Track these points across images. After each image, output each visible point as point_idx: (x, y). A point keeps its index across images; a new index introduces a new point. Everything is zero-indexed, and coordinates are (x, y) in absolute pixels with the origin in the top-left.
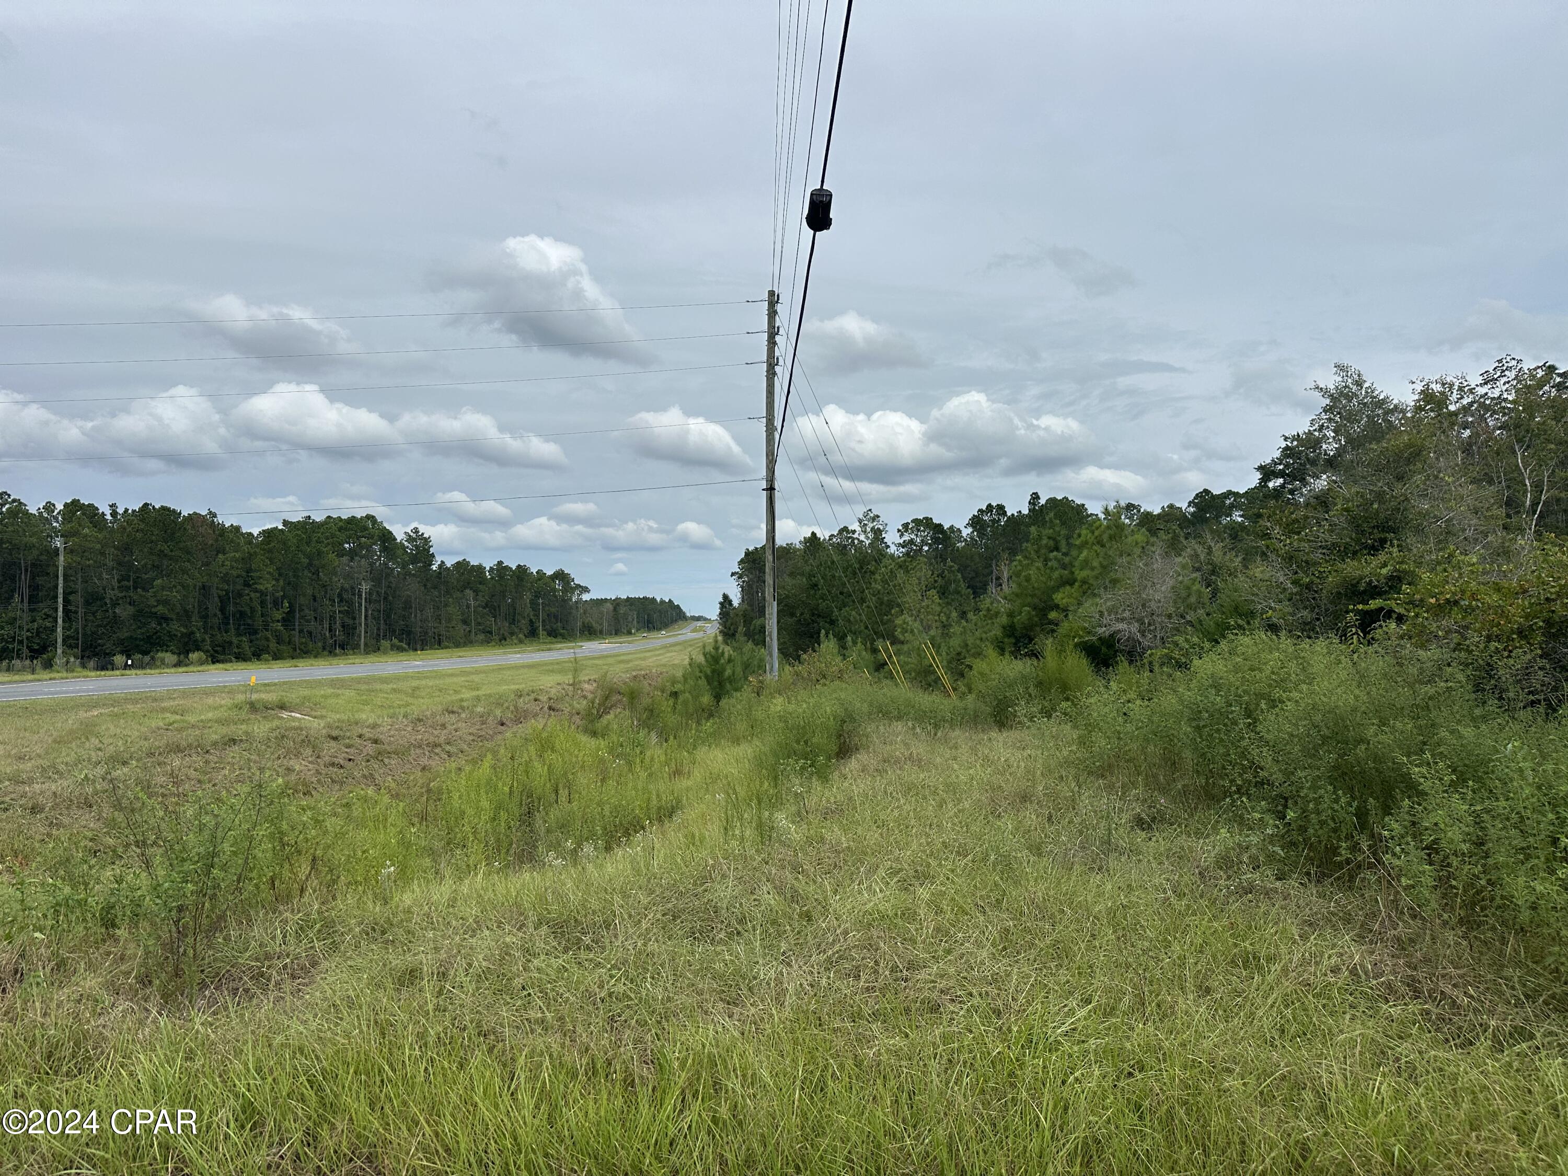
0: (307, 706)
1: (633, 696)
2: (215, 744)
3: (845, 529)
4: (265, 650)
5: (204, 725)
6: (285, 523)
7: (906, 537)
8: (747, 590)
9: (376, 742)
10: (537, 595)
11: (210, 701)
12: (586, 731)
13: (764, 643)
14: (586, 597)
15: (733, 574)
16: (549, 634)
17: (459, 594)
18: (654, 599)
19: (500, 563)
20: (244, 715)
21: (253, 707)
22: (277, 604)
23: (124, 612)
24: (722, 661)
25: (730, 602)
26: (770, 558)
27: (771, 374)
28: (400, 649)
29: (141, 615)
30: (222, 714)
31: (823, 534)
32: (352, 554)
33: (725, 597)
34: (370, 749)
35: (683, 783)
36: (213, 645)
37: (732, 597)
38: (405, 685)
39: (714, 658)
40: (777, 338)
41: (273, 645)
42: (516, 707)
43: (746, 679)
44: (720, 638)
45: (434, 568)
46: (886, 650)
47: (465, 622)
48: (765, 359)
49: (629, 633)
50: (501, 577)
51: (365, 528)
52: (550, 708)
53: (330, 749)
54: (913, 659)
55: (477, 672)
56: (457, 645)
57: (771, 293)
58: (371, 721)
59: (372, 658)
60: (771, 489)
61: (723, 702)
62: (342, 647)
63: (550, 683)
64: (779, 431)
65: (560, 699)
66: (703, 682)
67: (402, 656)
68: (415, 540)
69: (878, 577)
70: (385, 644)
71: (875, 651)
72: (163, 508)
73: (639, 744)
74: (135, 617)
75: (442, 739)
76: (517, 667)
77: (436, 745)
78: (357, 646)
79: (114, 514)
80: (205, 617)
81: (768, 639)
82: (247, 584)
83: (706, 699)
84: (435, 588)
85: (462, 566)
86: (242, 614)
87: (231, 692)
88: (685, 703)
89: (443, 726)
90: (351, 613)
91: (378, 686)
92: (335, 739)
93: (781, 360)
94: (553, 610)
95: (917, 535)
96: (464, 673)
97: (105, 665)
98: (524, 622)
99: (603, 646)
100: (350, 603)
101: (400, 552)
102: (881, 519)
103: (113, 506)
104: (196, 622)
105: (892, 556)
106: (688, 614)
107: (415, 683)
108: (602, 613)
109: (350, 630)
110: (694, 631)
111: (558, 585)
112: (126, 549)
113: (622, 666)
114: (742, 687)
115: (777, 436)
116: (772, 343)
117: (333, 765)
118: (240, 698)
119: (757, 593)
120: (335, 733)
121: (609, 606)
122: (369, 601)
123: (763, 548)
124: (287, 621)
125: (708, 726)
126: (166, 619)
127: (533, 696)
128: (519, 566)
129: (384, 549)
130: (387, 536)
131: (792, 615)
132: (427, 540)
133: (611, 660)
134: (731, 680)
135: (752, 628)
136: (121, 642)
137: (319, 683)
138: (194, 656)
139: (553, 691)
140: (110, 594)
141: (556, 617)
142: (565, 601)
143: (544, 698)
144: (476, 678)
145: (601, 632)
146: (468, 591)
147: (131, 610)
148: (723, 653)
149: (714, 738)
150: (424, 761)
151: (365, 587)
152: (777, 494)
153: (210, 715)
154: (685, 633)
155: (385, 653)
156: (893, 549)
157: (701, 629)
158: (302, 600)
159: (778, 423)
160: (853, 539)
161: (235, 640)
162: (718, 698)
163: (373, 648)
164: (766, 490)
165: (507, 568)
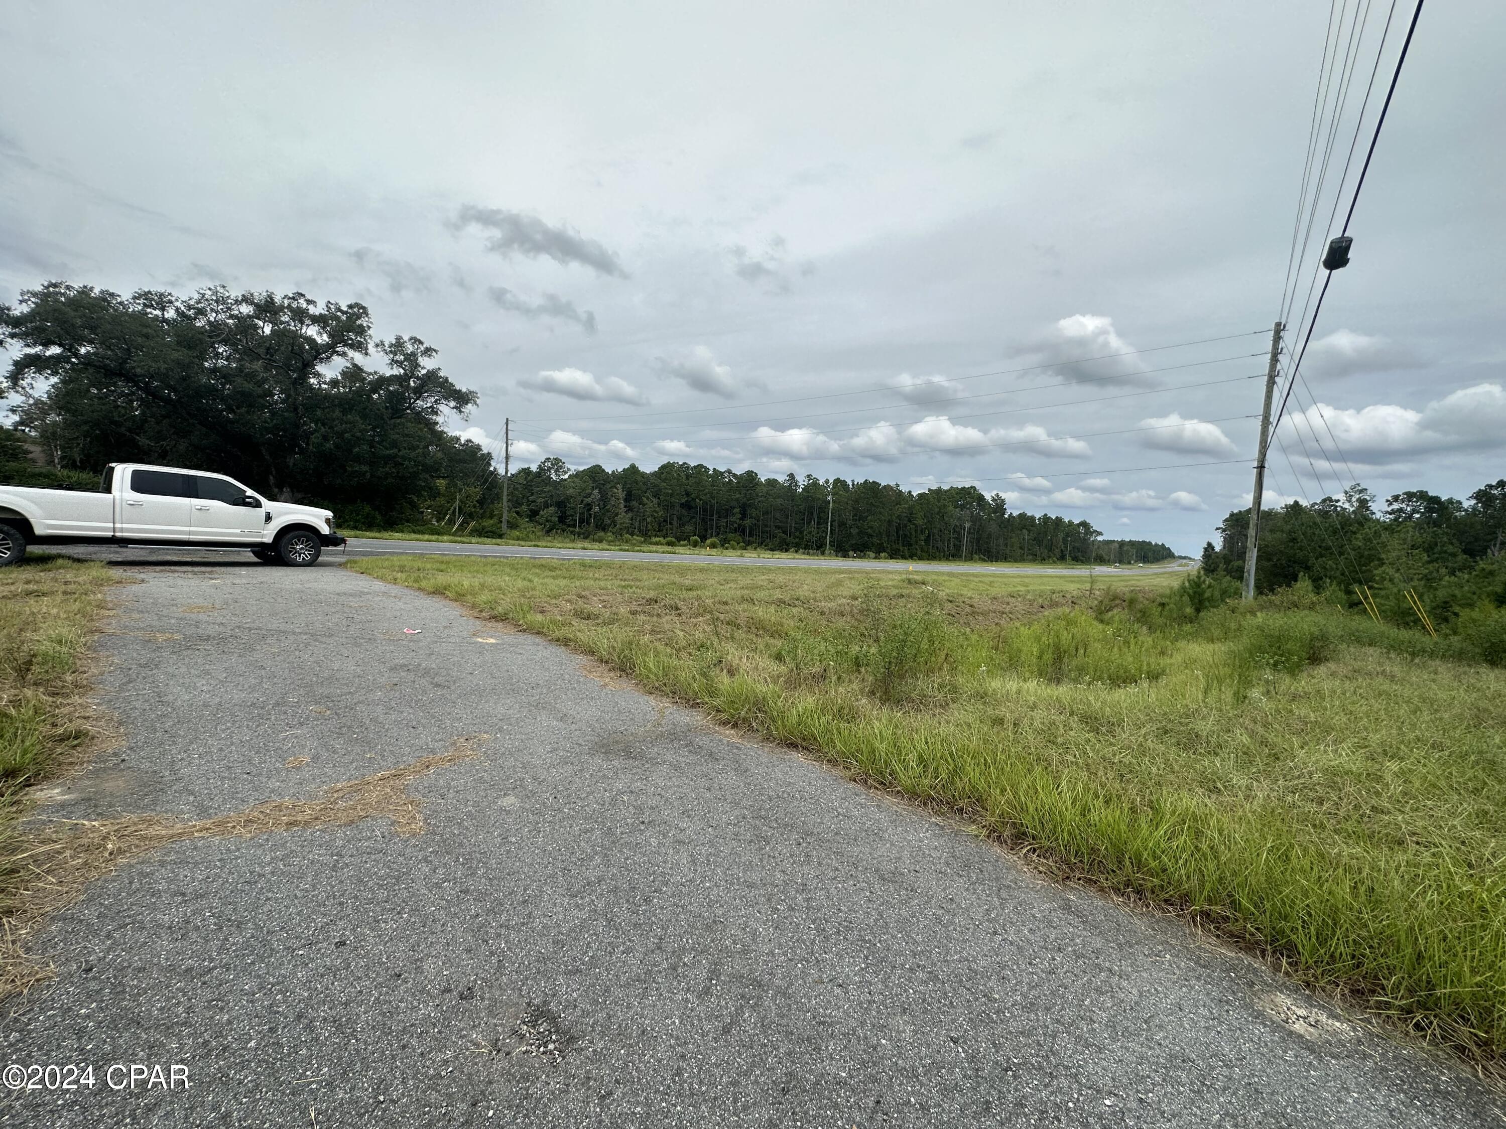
0: (937, 584)
1: (1132, 602)
2: (894, 596)
3: (1330, 499)
4: (915, 555)
5: (887, 587)
6: (929, 490)
7: (1396, 506)
8: (1229, 541)
9: (971, 606)
10: (1067, 535)
11: (891, 576)
12: (1096, 618)
13: (1241, 578)
14: (1100, 538)
15: (1217, 529)
16: (1073, 560)
17: (1019, 532)
18: (1150, 543)
19: (1046, 515)
20: (905, 585)
21: (909, 581)
22: (922, 532)
23: (854, 531)
24: (1203, 586)
25: (1213, 548)
26: (1255, 517)
27: (1271, 382)
28: (985, 561)
29: (861, 533)
30: (894, 583)
31: (1304, 503)
32: (962, 507)
33: (1209, 544)
34: (968, 609)
35: (1165, 661)
36: (892, 550)
37: (1214, 544)
38: (987, 580)
39: (1196, 584)
40: (1280, 357)
41: (919, 552)
42: (1051, 599)
43: (1223, 600)
44: (1202, 572)
45: (1006, 516)
46: (1363, 593)
47: (1021, 548)
48: (1267, 372)
49: (1130, 563)
50: (1045, 523)
51: (970, 493)
52: (1072, 602)
53: (949, 606)
54: (1392, 602)
55: (1027, 577)
56: (1016, 561)
57: (1278, 324)
58: (969, 595)
59: (968, 563)
60: (1261, 467)
61: (1202, 614)
62: (953, 556)
63: (1072, 588)
64: (1274, 425)
65: (1078, 598)
66: (1186, 598)
67: (985, 564)
68: (996, 500)
69: (1359, 536)
70: (976, 556)
71: (1349, 592)
72: (874, 482)
73: (1133, 632)
74: (858, 534)
75: (1007, 610)
76: (1052, 577)
77: (1003, 613)
78: (961, 556)
79: (853, 484)
80: (888, 536)
81: (1246, 574)
82: (910, 521)
83: (1189, 610)
84: (1005, 527)
85: (1022, 516)
86: (906, 535)
87: (900, 573)
88: (1171, 610)
89: (1008, 604)
90: (959, 539)
91: (972, 578)
92: (951, 602)
93: (1281, 373)
94: (1077, 545)
95: (1408, 505)
96: (1019, 576)
97: (845, 556)
98: (1057, 551)
99: (1110, 570)
100: (959, 533)
101: (987, 506)
102: (1369, 492)
103: (853, 481)
104: (885, 539)
105: (1378, 520)
106: (1176, 554)
107: (992, 579)
108: (1111, 549)
109: (958, 548)
110: (1179, 566)
111: (1082, 530)
112: (857, 501)
113: (1123, 583)
114: (1219, 606)
115: (1271, 429)
116: (1275, 360)
117: (949, 614)
118: (904, 576)
119: (1238, 543)
120: (951, 599)
121: (1117, 545)
122: (969, 533)
123: (1249, 511)
124: (927, 540)
125: (1187, 627)
126: (872, 536)
127: (1062, 594)
128: (1057, 517)
129: (979, 505)
130: (981, 498)
131: (1269, 560)
132: (1003, 501)
133: (1113, 579)
134: (1211, 599)
135: (1230, 567)
136: (852, 545)
137: (942, 574)
138: (882, 555)
139: (1075, 593)
140: (849, 522)
141: (1078, 549)
142: (1085, 540)
143: (1069, 596)
144: (1026, 580)
145: (1109, 561)
146: (1024, 531)
147: (857, 530)
148: (1204, 581)
149: (1193, 636)
150: (996, 620)
151: (967, 525)
152: (1266, 472)
153: (890, 583)
154: (1173, 567)
155: (975, 561)
156: (1378, 515)
157: (1186, 565)
158: (935, 531)
159: (1273, 419)
160: (1337, 507)
161: (901, 549)
162: (1198, 610)
163: (970, 558)
164: (1257, 468)
165: (1049, 518)
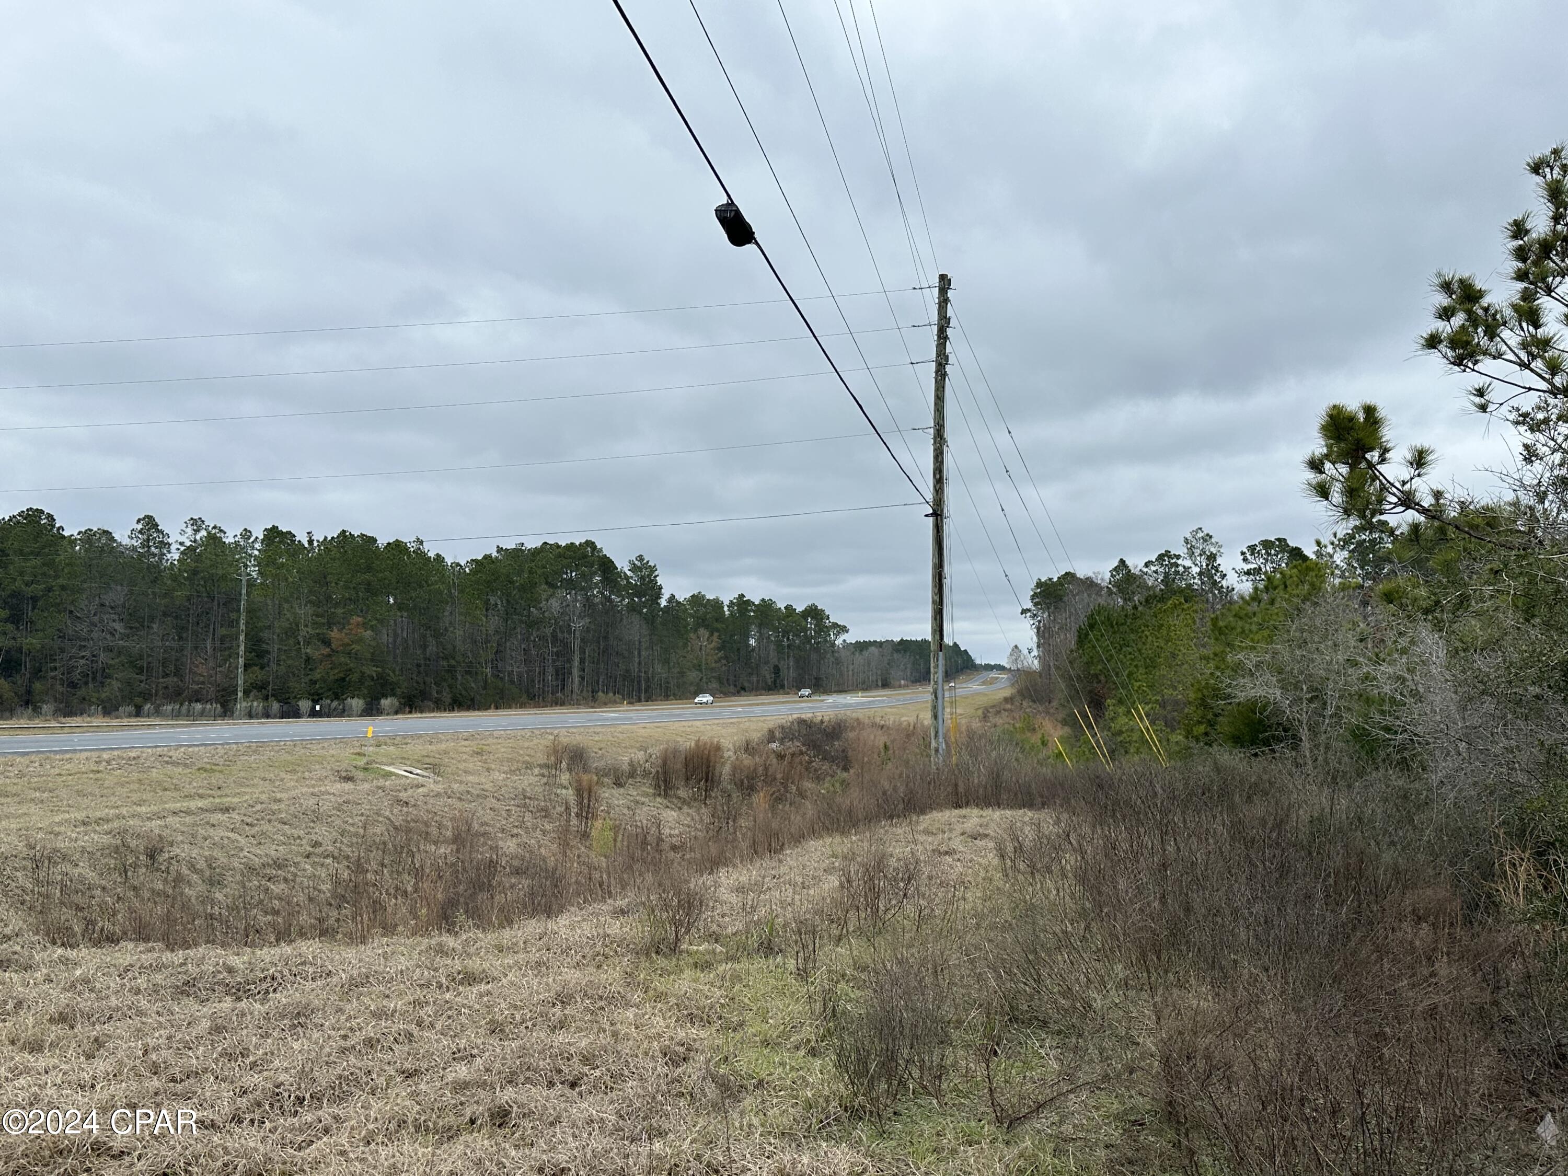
6: (499, 550)
10: (785, 634)
14: (844, 638)
17: (694, 636)
19: (743, 596)
23: (318, 651)
27: (941, 375)
29: (334, 654)
32: (570, 587)
36: (409, 691)
40: (949, 332)
50: (743, 614)
51: (584, 556)
57: (943, 278)
60: (938, 515)
68: (640, 569)
74: (326, 657)
78: (569, 696)
79: (311, 542)
84: (665, 625)
85: (696, 600)
94: (802, 653)
97: (291, 713)
100: (562, 643)
101: (622, 583)
103: (311, 533)
104: (394, 664)
106: (982, 662)
108: (865, 659)
111: (811, 623)
112: (319, 578)
116: (942, 338)
121: (874, 650)
122: (584, 641)
126: (360, 661)
128: (764, 600)
129: (603, 579)
130: (607, 565)
132: (653, 570)
136: (310, 688)
138: (386, 703)
141: (806, 664)
142: (817, 643)
146: (704, 633)
147: (323, 649)
151: (581, 625)
154: (970, 687)
161: (433, 684)
165: (750, 603)
